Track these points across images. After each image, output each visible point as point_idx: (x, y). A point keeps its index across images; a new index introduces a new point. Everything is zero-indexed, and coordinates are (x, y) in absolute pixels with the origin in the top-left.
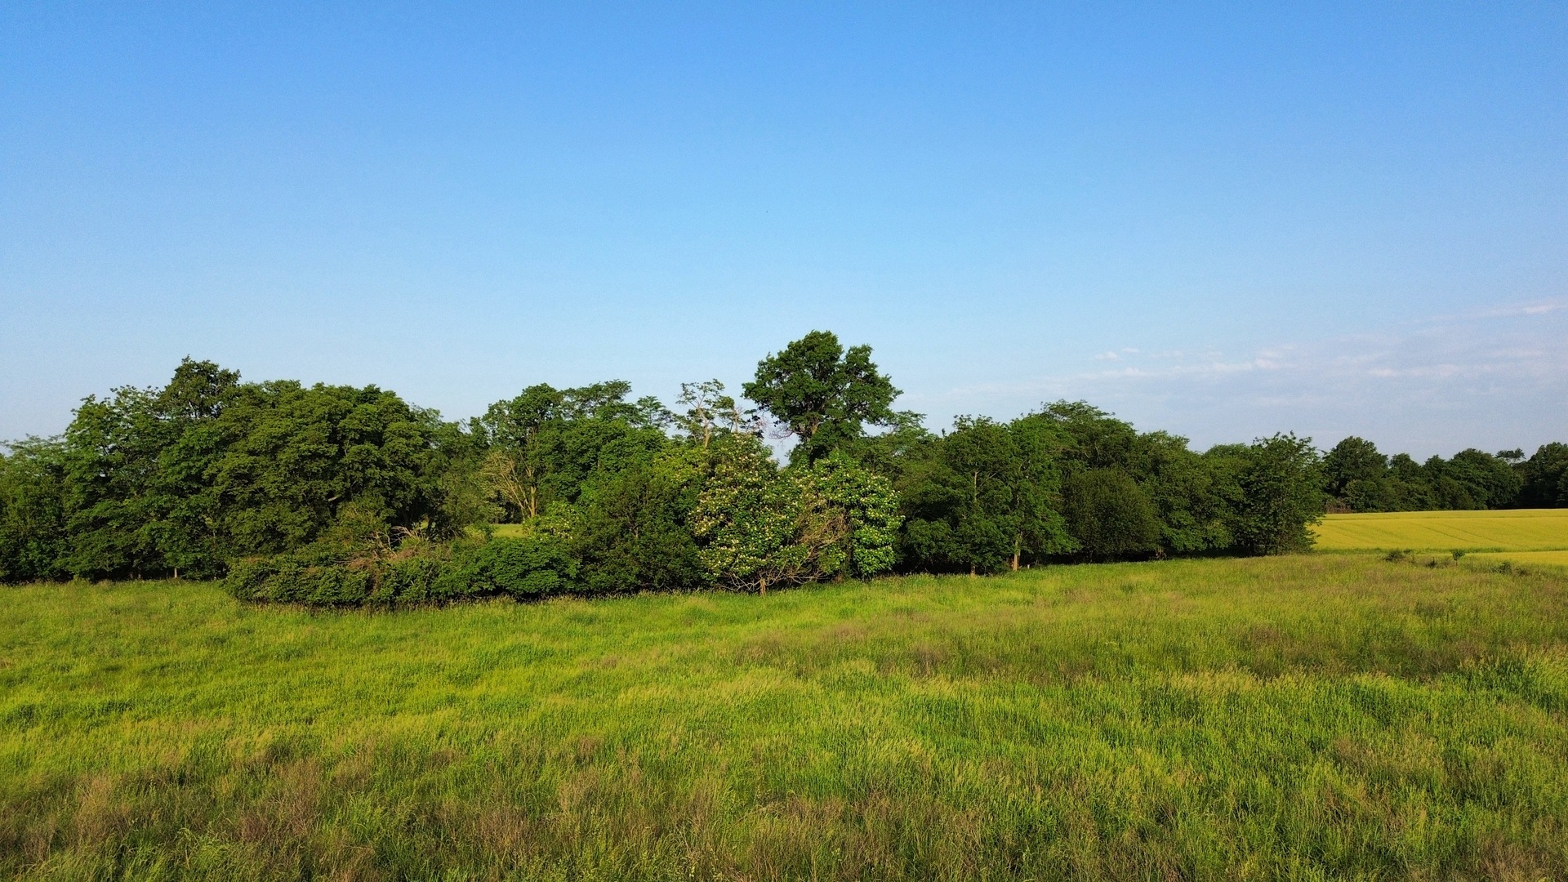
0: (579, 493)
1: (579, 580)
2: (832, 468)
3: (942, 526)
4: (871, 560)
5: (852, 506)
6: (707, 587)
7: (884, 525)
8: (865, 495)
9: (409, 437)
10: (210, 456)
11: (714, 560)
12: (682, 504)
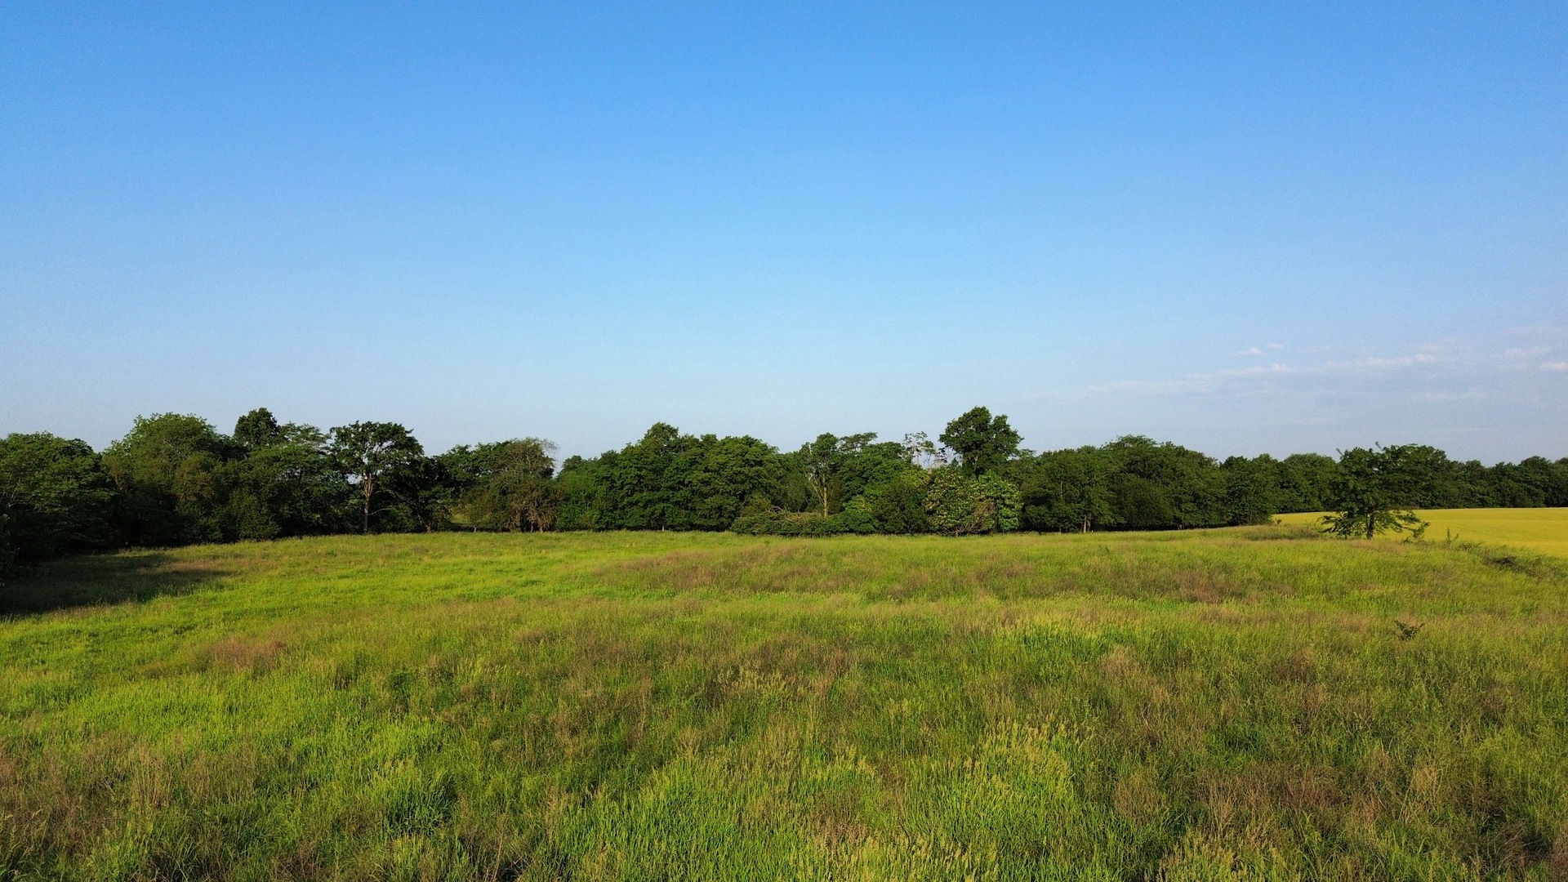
1: (880, 527)
2: (988, 480)
3: (1043, 509)
4: (1007, 524)
5: (998, 498)
6: (933, 532)
7: (1014, 507)
8: (1004, 493)
10: (687, 472)
11: (935, 522)
12: (919, 496)
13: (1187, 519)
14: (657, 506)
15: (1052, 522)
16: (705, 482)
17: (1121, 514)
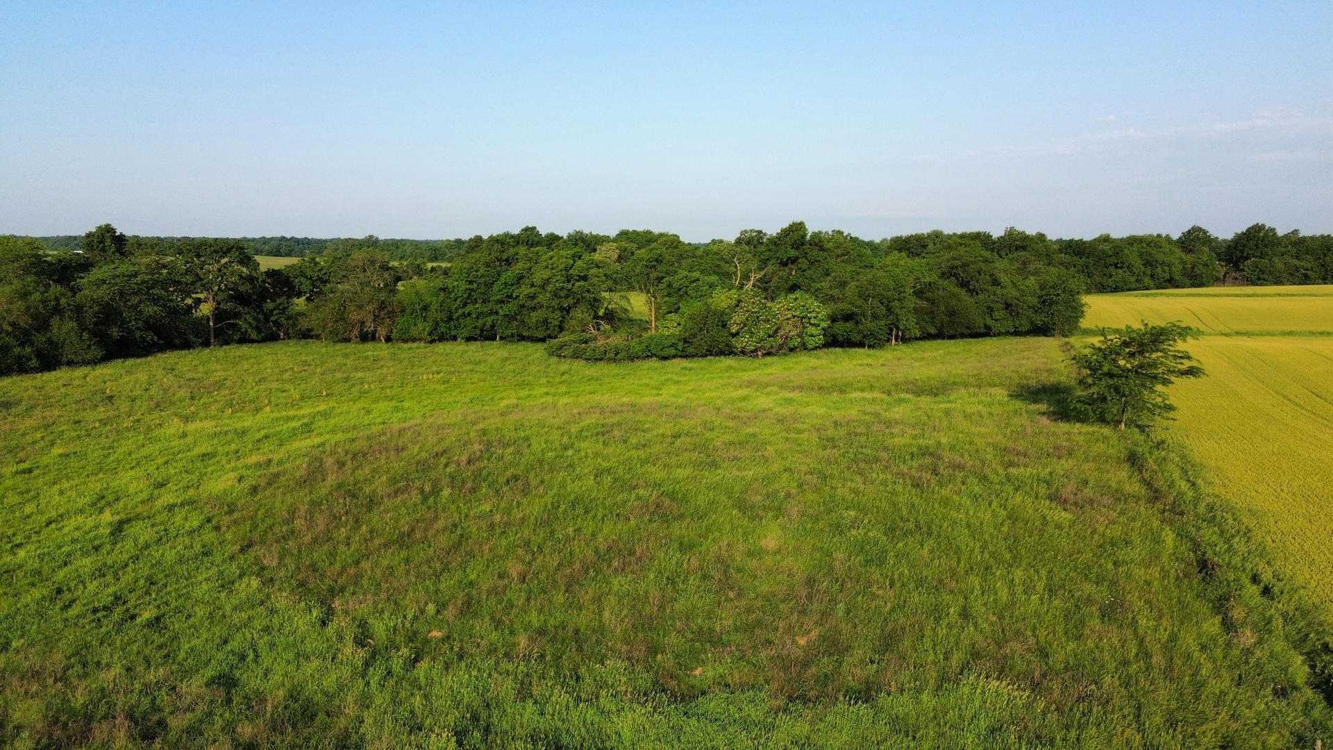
0: (679, 308)
1: (683, 351)
2: (795, 300)
3: (849, 325)
4: (811, 342)
5: (804, 317)
6: (735, 354)
7: (819, 326)
8: (810, 312)
9: (598, 277)
10: (515, 287)
11: (739, 343)
12: (725, 318)
13: (996, 327)
14: (488, 318)
15: (856, 337)
16: (531, 297)
17: (933, 323)
